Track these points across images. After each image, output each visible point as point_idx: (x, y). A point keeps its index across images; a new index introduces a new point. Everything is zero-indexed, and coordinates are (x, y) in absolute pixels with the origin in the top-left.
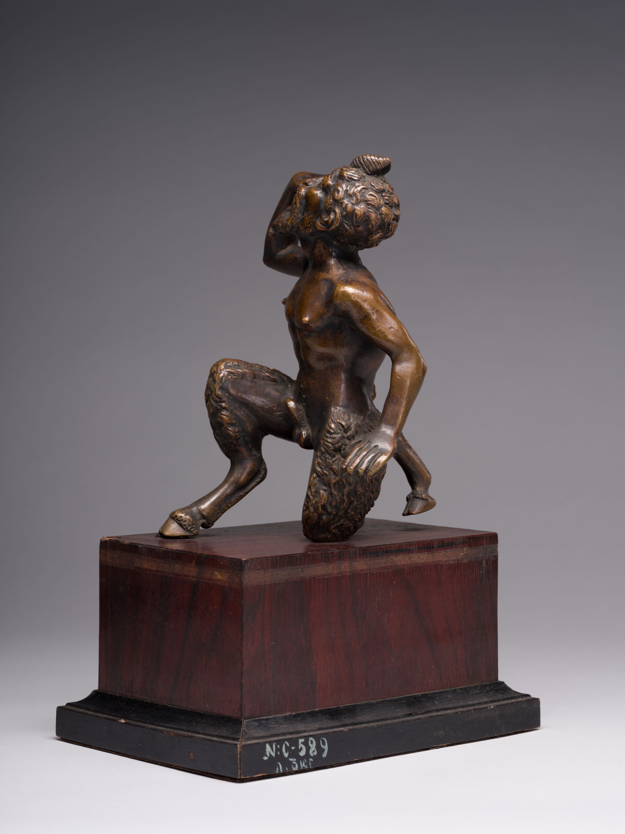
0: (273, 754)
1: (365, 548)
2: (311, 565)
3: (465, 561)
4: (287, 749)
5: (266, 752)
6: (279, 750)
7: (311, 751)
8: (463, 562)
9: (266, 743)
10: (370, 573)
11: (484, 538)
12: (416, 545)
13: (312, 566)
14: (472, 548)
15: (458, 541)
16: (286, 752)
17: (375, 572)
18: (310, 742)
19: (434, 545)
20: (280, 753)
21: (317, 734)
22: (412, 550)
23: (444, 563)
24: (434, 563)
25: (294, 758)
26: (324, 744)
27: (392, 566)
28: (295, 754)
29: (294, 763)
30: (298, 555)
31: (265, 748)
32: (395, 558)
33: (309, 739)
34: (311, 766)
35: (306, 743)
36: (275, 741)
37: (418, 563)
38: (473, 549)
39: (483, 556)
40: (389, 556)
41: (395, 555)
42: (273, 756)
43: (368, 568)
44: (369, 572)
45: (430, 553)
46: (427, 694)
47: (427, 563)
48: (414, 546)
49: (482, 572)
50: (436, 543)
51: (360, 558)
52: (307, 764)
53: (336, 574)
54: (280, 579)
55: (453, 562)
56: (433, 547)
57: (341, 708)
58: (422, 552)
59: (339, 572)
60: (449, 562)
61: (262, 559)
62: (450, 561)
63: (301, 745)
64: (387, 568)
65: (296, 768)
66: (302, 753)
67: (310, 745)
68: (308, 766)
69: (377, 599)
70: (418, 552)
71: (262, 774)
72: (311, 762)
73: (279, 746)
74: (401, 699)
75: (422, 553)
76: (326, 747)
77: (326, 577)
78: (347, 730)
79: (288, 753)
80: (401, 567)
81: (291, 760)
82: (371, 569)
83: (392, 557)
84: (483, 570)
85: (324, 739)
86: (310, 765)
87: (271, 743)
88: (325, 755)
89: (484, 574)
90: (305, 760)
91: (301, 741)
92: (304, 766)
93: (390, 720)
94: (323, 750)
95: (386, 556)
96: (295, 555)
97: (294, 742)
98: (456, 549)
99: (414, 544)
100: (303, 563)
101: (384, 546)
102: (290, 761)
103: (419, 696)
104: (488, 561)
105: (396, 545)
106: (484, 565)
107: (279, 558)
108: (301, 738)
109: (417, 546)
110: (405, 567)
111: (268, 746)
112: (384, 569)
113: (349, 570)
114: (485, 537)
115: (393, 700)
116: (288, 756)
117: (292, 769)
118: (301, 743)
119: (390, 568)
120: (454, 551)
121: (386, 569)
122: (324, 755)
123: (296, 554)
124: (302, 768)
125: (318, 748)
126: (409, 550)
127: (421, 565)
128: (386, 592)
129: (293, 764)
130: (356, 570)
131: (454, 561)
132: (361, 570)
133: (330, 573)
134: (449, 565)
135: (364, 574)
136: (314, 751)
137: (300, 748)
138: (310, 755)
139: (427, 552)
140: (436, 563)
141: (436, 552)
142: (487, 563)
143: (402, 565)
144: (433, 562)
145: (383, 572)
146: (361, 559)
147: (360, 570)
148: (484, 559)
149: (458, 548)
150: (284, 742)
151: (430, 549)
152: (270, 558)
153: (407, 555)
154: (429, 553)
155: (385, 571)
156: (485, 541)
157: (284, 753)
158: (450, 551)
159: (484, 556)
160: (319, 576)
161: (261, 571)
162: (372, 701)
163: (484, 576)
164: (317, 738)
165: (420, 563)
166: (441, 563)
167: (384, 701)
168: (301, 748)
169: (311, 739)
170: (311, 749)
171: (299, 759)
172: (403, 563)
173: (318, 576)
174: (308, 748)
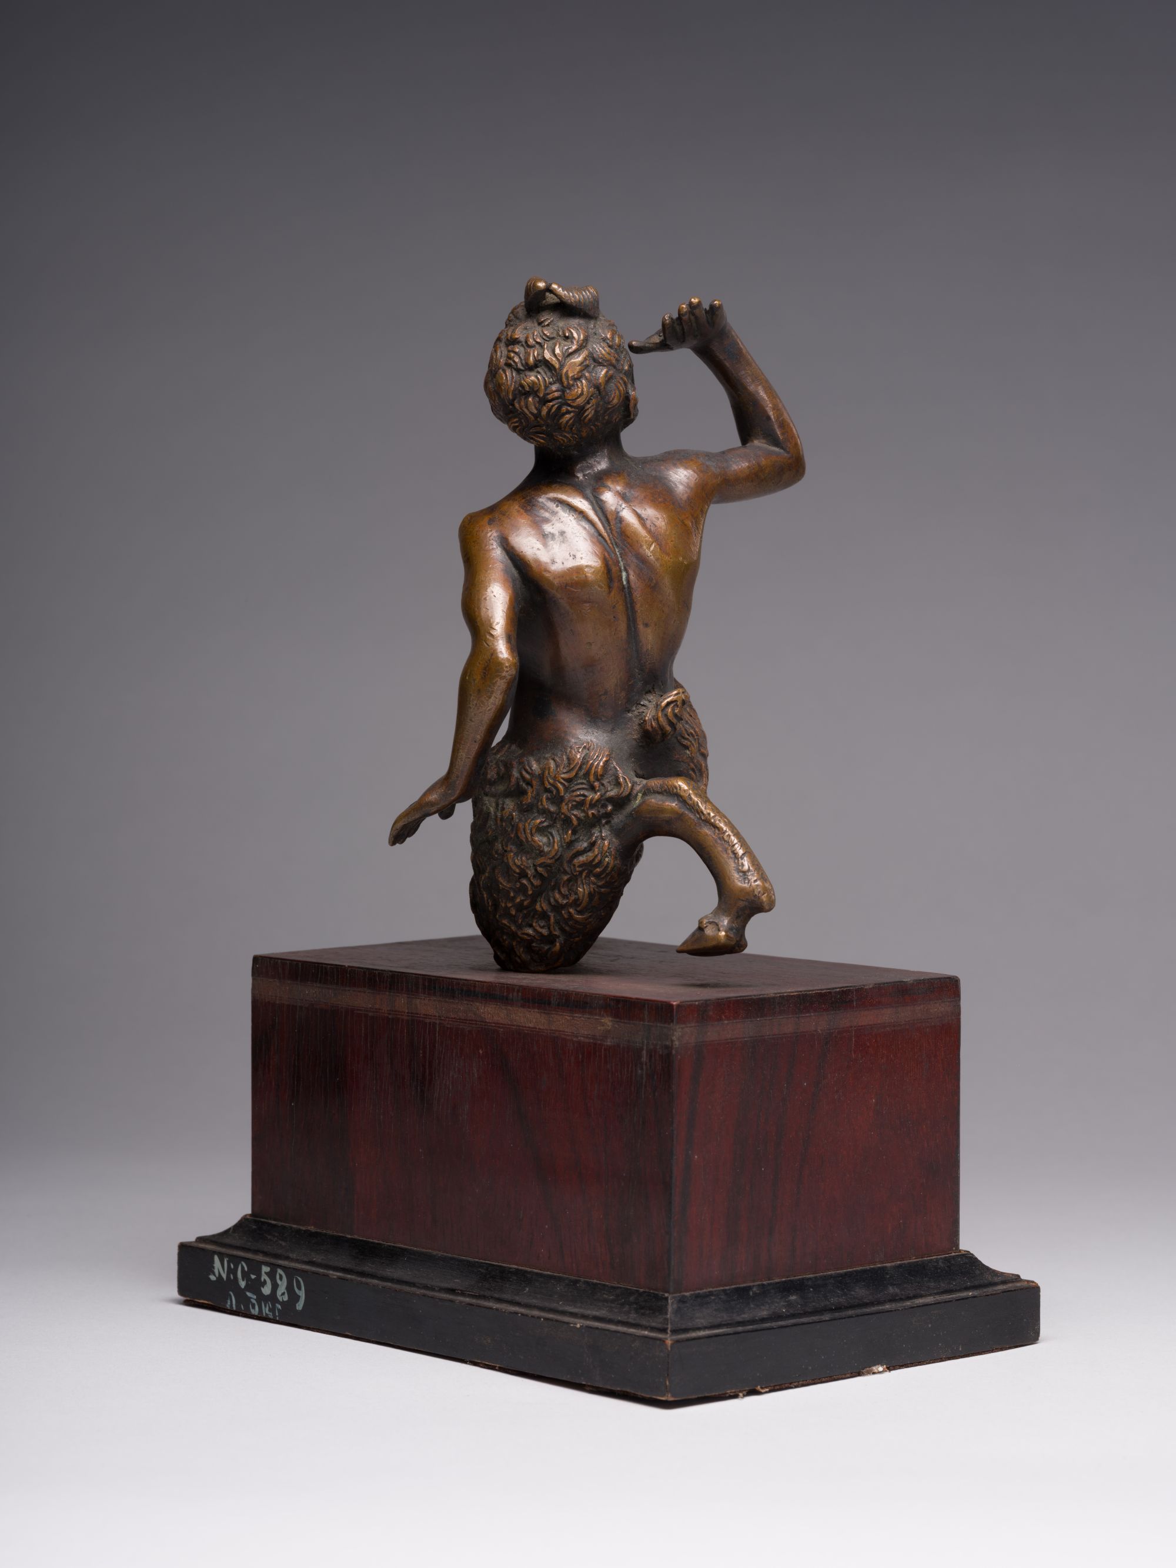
0: (224, 1276)
1: (432, 978)
2: (347, 989)
3: (609, 1042)
4: (245, 1275)
5: (213, 1267)
6: (232, 1271)
7: (279, 1293)
8: (605, 1043)
9: (214, 1252)
10: (440, 1024)
11: (644, 1006)
12: (518, 991)
13: (349, 990)
14: (622, 1021)
15: (596, 1002)
16: (243, 1280)
17: (448, 1024)
18: (278, 1277)
19: (552, 999)
20: (234, 1277)
21: (290, 1268)
22: (512, 999)
23: (568, 1038)
24: (550, 1033)
25: (254, 1293)
26: (299, 1288)
27: (476, 1021)
28: (256, 1286)
29: (254, 1301)
30: (329, 966)
31: (213, 1262)
32: (483, 1008)
33: (277, 1271)
34: (279, 1316)
35: (272, 1275)
36: (228, 1256)
37: (522, 1027)
38: (624, 1022)
39: (643, 1042)
40: (472, 1001)
41: (481, 1003)
42: (223, 1278)
43: (437, 1015)
44: (438, 1022)
45: (544, 1013)
46: (526, 1272)
47: (537, 1030)
48: (515, 994)
49: (640, 1071)
50: (554, 996)
51: (424, 993)
52: (272, 1310)
53: (386, 1012)
54: (302, 1000)
55: (587, 1040)
56: (549, 1004)
57: (383, 1247)
58: (529, 1007)
59: (390, 1011)
60: (577, 1037)
61: (276, 960)
62: (581, 1036)
63: (264, 1277)
64: (468, 1022)
65: (255, 1311)
66: (267, 1290)
67: (279, 1281)
68: (274, 1314)
69: (451, 1074)
70: (523, 1006)
71: (208, 1301)
72: (279, 1310)
73: (232, 1266)
74: (481, 1265)
75: (530, 1010)
76: (302, 1294)
77: (370, 1014)
78: (335, 1277)
79: (245, 1281)
80: (492, 1026)
81: (249, 1294)
82: (443, 1018)
83: (478, 1004)
84: (642, 1069)
85: (300, 1279)
86: (277, 1314)
87: (221, 1256)
88: (300, 1306)
89: (644, 1076)
90: (269, 1303)
91: (265, 1269)
92: (267, 1312)
93: (419, 1287)
94: (298, 1297)
95: (466, 1000)
96: (324, 966)
97: (255, 1266)
98: (592, 1017)
99: (516, 990)
100: (335, 981)
101: (465, 982)
102: (247, 1295)
103: (511, 1270)
104: (653, 1054)
105: (485, 984)
106: (644, 1059)
107: (300, 964)
108: (267, 1264)
109: (520, 994)
110: (499, 1027)
111: (216, 1258)
112: (462, 1022)
113: (407, 1011)
114: (646, 1006)
115: (468, 1261)
116: (245, 1287)
117: (251, 1312)
118: (265, 1273)
119: (473, 1024)
120: (588, 1018)
121: (466, 1023)
122: (298, 1305)
123: (325, 964)
124: (264, 1314)
125: (290, 1289)
126: (507, 999)
127: (527, 1030)
128: (466, 1064)
129: (251, 1302)
130: (418, 1014)
131: (587, 1038)
132: (426, 1015)
133: (376, 1009)
134: (579, 1042)
135: (430, 1023)
136: (283, 1294)
137: (262, 1280)
138: (277, 1298)
139: (538, 1009)
140: (553, 1033)
141: (554, 1012)
142: (651, 1056)
143: (494, 1023)
144: (549, 1031)
145: (461, 1027)
146: (426, 995)
147: (424, 1015)
148: (645, 1047)
149: (596, 1015)
150: (240, 1263)
151: (543, 1005)
152: (288, 962)
153: (503, 1007)
154: (542, 1012)
155: (464, 1027)
156: (646, 1012)
157: (239, 1280)
158: (580, 1017)
159: (646, 1041)
160: (360, 1010)
161: (275, 980)
162: (435, 1253)
163: (644, 1081)
164: (290, 1273)
165: (525, 1027)
166: (563, 1036)
167: (452, 1259)
168: (265, 1282)
169: (280, 1271)
170: (279, 1289)
171: (261, 1298)
172: (496, 1018)
173: (358, 1010)
174: (275, 1287)
